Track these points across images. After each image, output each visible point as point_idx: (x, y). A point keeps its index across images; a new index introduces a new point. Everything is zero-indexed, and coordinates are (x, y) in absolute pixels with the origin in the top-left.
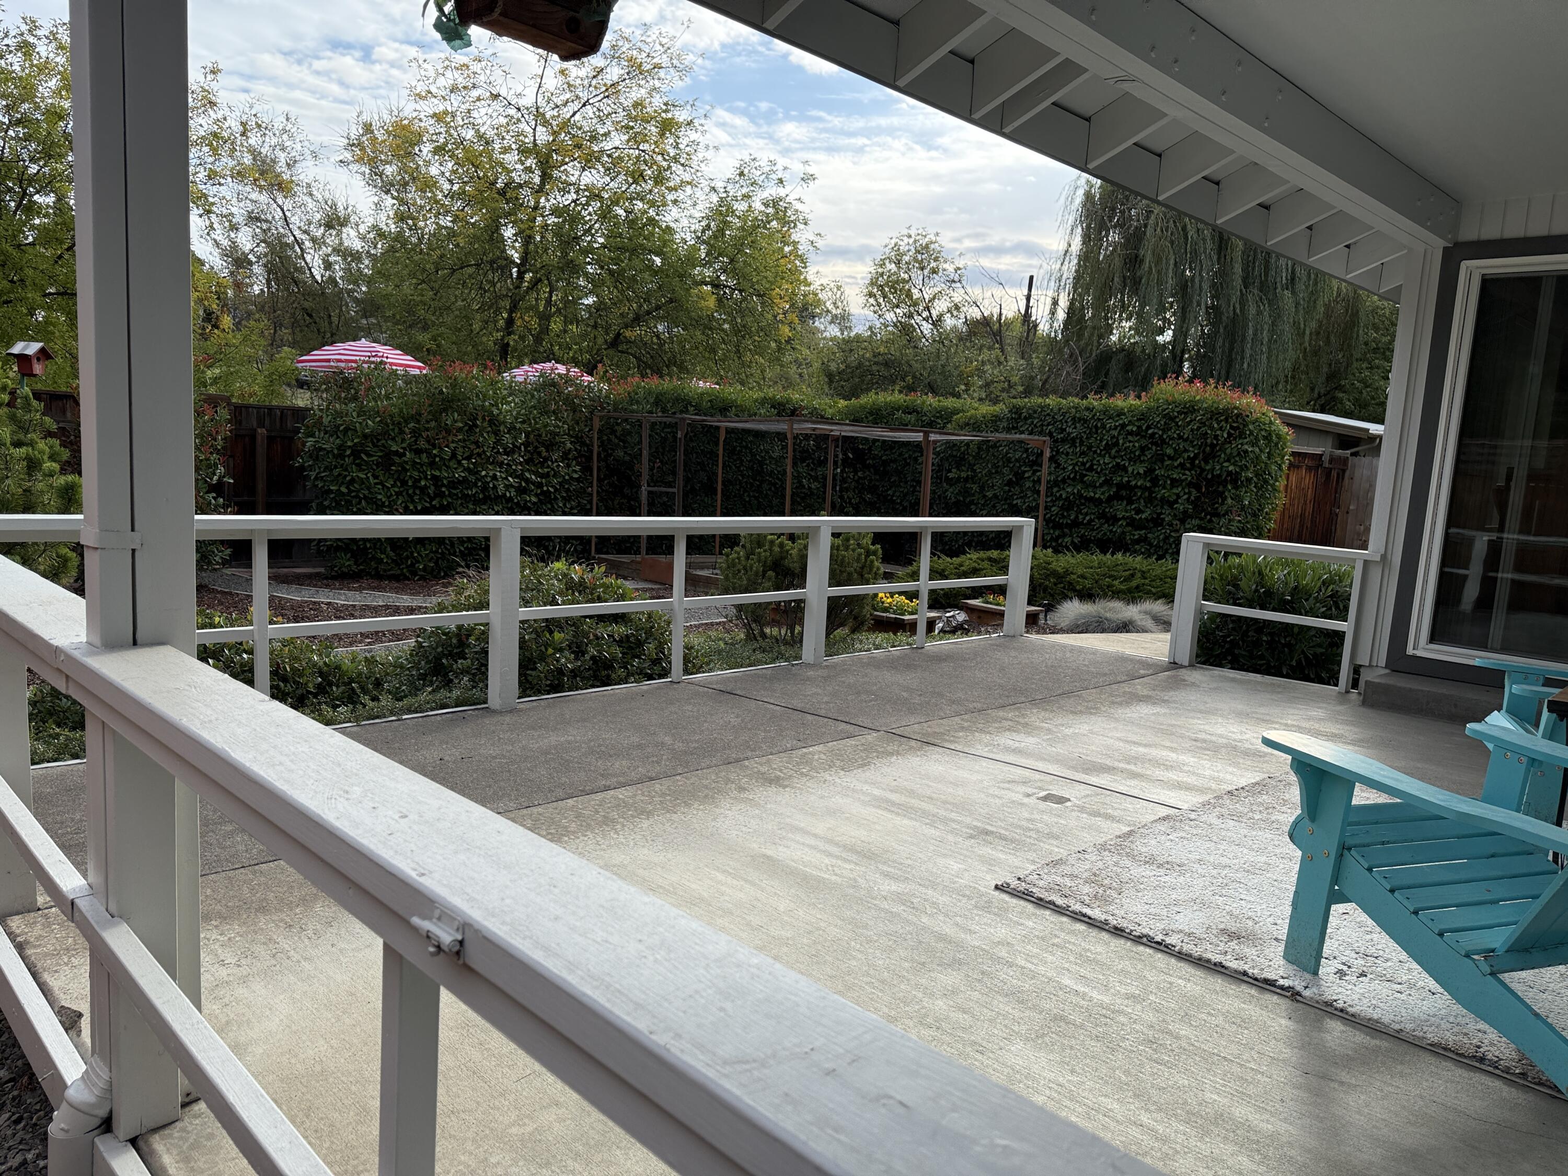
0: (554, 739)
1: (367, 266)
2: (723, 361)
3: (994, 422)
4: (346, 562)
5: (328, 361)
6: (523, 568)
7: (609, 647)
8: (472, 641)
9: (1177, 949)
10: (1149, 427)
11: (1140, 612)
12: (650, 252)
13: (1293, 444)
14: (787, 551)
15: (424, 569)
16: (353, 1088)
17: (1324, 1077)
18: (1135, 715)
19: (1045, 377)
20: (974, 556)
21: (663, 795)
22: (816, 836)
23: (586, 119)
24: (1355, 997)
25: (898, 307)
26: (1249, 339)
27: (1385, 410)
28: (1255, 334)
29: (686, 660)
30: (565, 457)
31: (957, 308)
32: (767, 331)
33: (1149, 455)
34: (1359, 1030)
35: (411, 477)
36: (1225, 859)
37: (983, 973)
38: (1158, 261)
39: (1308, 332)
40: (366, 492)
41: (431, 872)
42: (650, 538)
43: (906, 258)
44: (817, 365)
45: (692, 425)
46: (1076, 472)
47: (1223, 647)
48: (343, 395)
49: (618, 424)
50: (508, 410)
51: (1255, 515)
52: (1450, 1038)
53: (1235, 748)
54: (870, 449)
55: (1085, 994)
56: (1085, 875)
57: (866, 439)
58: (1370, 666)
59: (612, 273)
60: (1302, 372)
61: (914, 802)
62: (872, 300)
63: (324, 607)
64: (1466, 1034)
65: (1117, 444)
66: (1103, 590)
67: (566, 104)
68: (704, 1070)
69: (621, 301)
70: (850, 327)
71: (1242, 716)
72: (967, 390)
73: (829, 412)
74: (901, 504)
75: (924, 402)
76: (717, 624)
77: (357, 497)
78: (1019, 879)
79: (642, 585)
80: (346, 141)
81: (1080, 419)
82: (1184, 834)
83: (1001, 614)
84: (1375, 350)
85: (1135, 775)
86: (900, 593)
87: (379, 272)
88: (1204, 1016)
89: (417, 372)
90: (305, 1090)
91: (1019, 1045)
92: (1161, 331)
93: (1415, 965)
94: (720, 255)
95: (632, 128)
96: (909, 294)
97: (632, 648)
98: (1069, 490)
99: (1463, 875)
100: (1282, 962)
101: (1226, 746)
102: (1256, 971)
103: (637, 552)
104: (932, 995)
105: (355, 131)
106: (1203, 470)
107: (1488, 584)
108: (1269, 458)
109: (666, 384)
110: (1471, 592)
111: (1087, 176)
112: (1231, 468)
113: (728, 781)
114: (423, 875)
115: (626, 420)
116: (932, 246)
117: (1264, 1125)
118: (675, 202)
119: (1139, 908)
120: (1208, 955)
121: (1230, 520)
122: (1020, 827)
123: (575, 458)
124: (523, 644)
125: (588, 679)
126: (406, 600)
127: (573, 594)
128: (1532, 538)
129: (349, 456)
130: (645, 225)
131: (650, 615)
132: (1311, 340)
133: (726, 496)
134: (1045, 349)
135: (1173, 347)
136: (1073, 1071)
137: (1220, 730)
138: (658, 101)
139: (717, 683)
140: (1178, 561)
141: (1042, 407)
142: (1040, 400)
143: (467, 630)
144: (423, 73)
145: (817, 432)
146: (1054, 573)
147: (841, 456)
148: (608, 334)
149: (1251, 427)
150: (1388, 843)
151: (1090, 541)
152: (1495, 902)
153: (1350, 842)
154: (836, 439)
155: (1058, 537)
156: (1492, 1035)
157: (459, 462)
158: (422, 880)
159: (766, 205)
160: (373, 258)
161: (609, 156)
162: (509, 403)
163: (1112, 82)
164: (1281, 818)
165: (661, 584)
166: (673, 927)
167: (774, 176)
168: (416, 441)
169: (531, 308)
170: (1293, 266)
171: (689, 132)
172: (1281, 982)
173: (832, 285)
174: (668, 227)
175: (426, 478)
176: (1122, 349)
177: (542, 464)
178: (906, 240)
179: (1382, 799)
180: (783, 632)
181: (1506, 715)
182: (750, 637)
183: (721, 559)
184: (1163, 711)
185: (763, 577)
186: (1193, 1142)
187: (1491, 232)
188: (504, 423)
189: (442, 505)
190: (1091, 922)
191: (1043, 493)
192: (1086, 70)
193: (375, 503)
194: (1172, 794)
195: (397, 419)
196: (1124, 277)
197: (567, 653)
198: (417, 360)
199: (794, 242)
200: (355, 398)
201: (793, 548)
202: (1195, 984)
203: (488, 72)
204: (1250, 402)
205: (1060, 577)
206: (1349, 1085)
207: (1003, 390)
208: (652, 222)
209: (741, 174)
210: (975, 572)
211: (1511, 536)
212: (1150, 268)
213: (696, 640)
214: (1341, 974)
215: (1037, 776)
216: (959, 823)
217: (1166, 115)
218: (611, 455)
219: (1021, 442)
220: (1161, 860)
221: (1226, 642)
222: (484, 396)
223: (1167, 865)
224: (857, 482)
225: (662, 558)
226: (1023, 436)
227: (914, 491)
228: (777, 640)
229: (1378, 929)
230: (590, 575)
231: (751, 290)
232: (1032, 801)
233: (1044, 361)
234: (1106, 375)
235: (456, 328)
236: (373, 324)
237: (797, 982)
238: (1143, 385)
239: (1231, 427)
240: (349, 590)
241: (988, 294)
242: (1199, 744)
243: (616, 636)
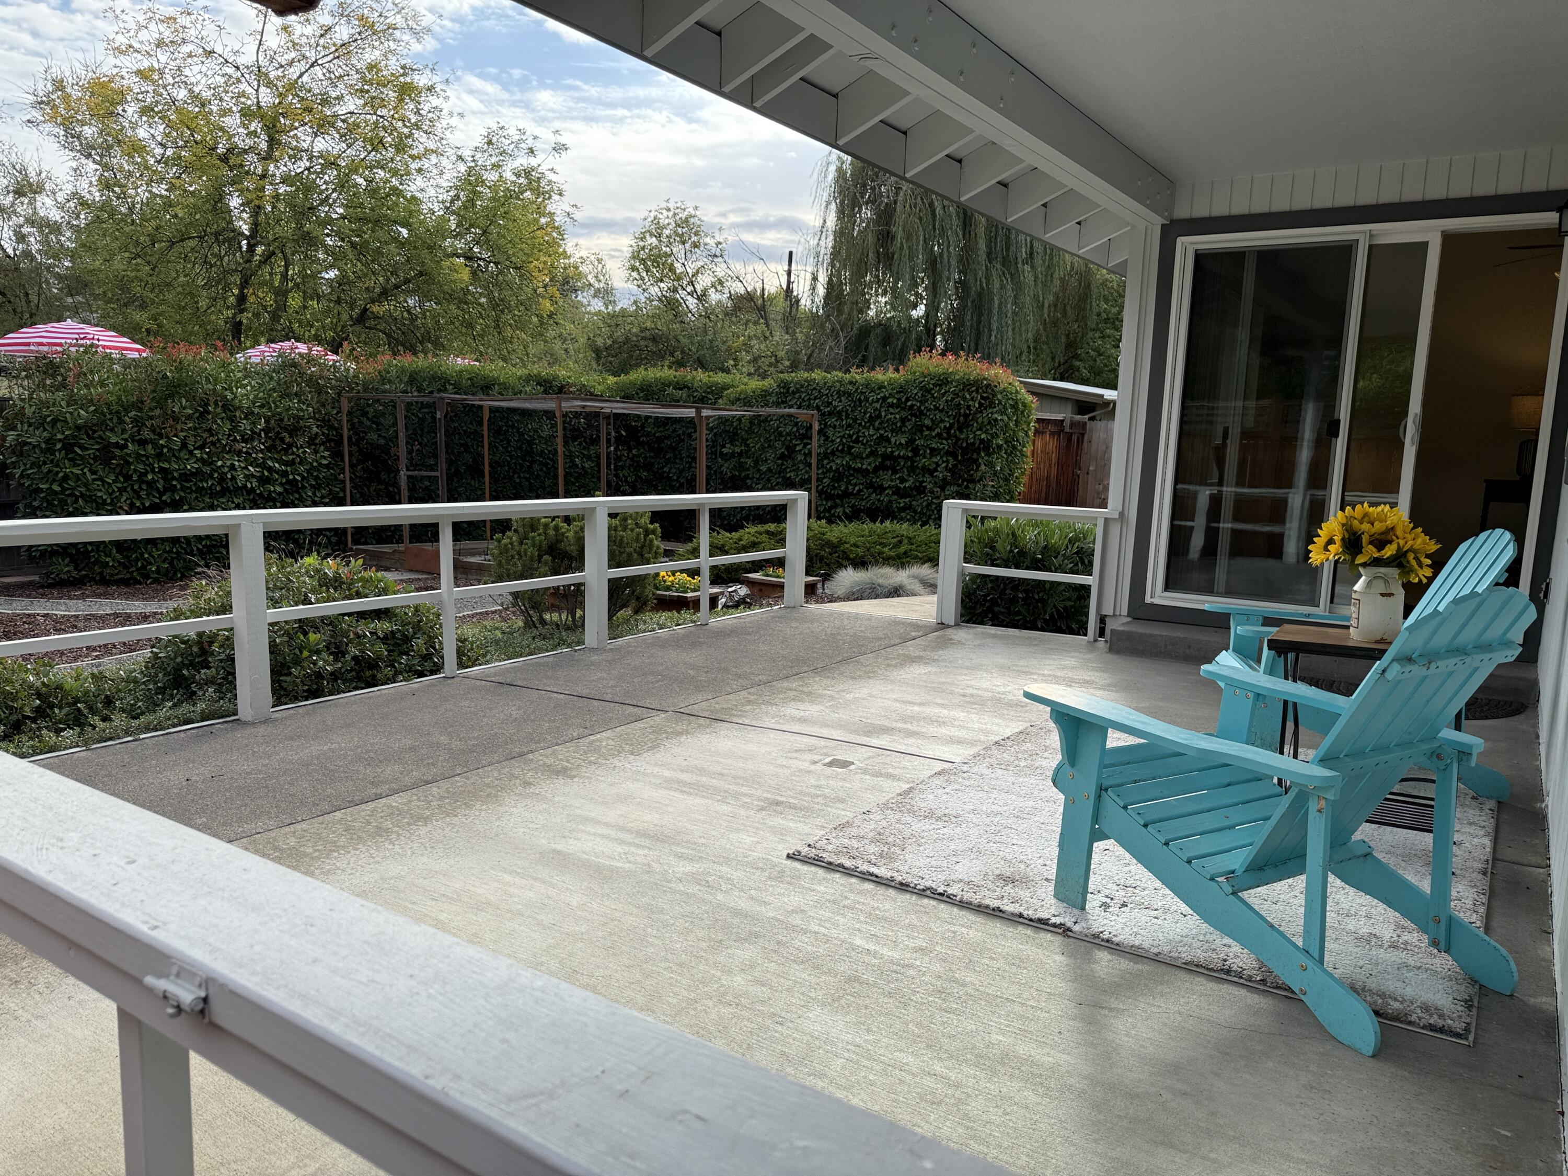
0: (317, 748)
1: (69, 239)
2: (482, 336)
3: (763, 397)
4: (65, 568)
5: (28, 344)
6: (268, 566)
7: (372, 645)
8: (215, 648)
9: (958, 898)
10: (907, 400)
11: (909, 576)
12: (395, 222)
13: (1038, 412)
14: (563, 534)
15: (158, 571)
16: (103, 1154)
17: (1096, 1005)
18: (909, 676)
19: (809, 352)
20: (752, 529)
21: (442, 798)
22: (607, 825)
23: (315, 80)
24: (1119, 926)
25: (662, 281)
26: (995, 312)
27: (1117, 377)
28: (1000, 308)
29: (460, 653)
30: (312, 441)
31: (721, 282)
32: (527, 305)
33: (909, 425)
34: (1124, 957)
35: (135, 470)
36: (996, 807)
37: (778, 943)
38: (909, 237)
39: (1046, 305)
40: (83, 490)
41: (165, 924)
42: (412, 526)
43: (667, 232)
44: (582, 340)
45: (452, 404)
46: (844, 444)
47: (984, 605)
48: (48, 382)
49: (369, 405)
50: (244, 394)
51: (1006, 480)
52: (1201, 955)
53: (999, 700)
54: (643, 426)
55: (876, 952)
56: (872, 834)
57: (639, 416)
58: (1114, 615)
59: (353, 245)
60: (1043, 343)
61: (705, 780)
62: (635, 274)
63: (41, 619)
64: (1214, 950)
65: (879, 416)
66: (874, 557)
67: (291, 63)
68: (487, 1112)
69: (366, 275)
70: (615, 302)
71: (1003, 669)
72: (735, 365)
73: (598, 389)
74: (677, 480)
75: (694, 378)
76: (493, 612)
77: (72, 495)
78: (809, 846)
79: (407, 576)
80: (32, 98)
81: (844, 393)
82: (957, 787)
83: (781, 586)
84: (1106, 320)
85: (911, 734)
86: (682, 571)
87: (84, 245)
88: (986, 961)
89: (136, 355)
90: (43, 1164)
91: (816, 1012)
92: (915, 306)
93: (1168, 892)
94: (472, 226)
95: (368, 91)
96: (672, 269)
97: (399, 645)
98: (838, 461)
99: (1206, 805)
100: (1053, 901)
101: (991, 699)
102: (1030, 913)
103: (400, 541)
104: (730, 972)
105: (44, 87)
106: (958, 439)
107: (1212, 534)
108: (1016, 425)
109: (420, 362)
110: (1197, 541)
111: (838, 152)
112: (983, 436)
113: (512, 777)
114: (156, 927)
115: (378, 401)
116: (692, 220)
117: (1045, 1059)
118: (420, 171)
119: (922, 862)
120: (987, 902)
121: (984, 486)
122: (808, 794)
123: (323, 443)
124: (274, 649)
125: (351, 681)
126: (137, 606)
127: (328, 590)
128: (1246, 490)
129: (60, 450)
130: (388, 195)
131: (417, 609)
132: (1049, 312)
133: (494, 479)
134: (808, 324)
135: (927, 322)
136: (869, 1031)
137: (986, 684)
138: (393, 65)
139: (495, 675)
140: (940, 526)
141: (808, 382)
142: (806, 375)
143: (209, 637)
144: (122, 25)
145: (588, 410)
146: (829, 543)
147: (613, 434)
148: (353, 310)
149: (999, 397)
150: (1140, 781)
151: (860, 511)
152: (1232, 827)
153: (1106, 783)
154: (607, 417)
155: (831, 508)
156: (1236, 948)
157: (191, 453)
158: (154, 934)
159: (518, 175)
160: (77, 230)
161: (344, 121)
162: (244, 386)
163: (856, 59)
164: (1044, 763)
165: (428, 573)
166: (448, 957)
167: (523, 145)
168: (139, 431)
169: (264, 283)
170: (1031, 242)
171: (431, 98)
172: (1053, 920)
173: (592, 258)
174: (413, 197)
175: (153, 471)
176: (880, 324)
177: (286, 451)
178: (665, 213)
179: (1131, 740)
180: (564, 617)
181: (1233, 654)
182: (529, 624)
183: (493, 545)
184: (934, 669)
185: (540, 561)
186: (983, 1084)
187: (1201, 210)
188: (240, 408)
189: (174, 500)
190: (878, 880)
191: (814, 466)
192: (831, 47)
193: (95, 501)
194: (946, 749)
195: (115, 408)
196: (878, 252)
197: (324, 655)
198: (135, 341)
199: (550, 213)
200: (63, 386)
201: (569, 531)
202: (977, 930)
203: (199, 26)
204: (998, 373)
205: (834, 547)
206: (1118, 1010)
207: (771, 365)
208: (396, 191)
209: (490, 143)
210: (754, 546)
211: (1229, 489)
212: (902, 244)
213: (470, 631)
214: (1105, 906)
215: (822, 743)
216: (750, 796)
217: (908, 93)
218: (363, 438)
219: (790, 416)
220: (939, 813)
221: (986, 601)
222: (216, 380)
223: (945, 818)
224: (632, 459)
225: (428, 546)
226: (792, 410)
227: (690, 467)
228: (558, 625)
229: (1134, 861)
230: (346, 570)
231: (508, 263)
232: (819, 767)
233: (807, 336)
234: (866, 349)
235: (179, 306)
236: (80, 303)
237: (585, 1000)
238: (900, 359)
239: (982, 397)
240: (70, 598)
241: (750, 269)
242: (967, 699)
243: (380, 634)
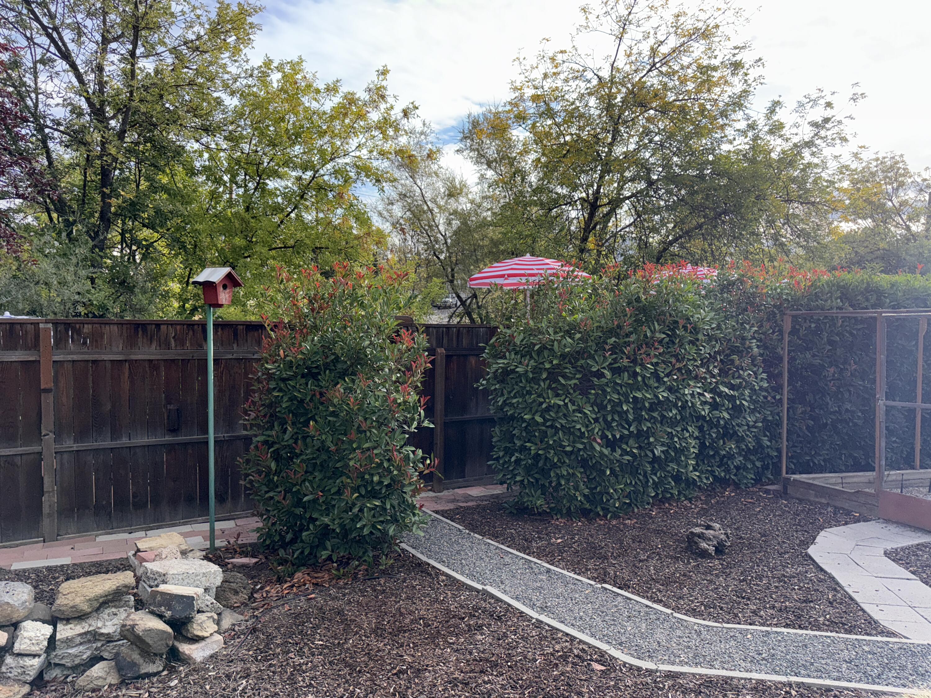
30: (753, 363)
35: (610, 401)
105: (468, 127)
123: (761, 364)
129: (544, 380)
157: (661, 380)
168: (616, 359)
175: (626, 401)
177: (735, 374)
195: (596, 334)
